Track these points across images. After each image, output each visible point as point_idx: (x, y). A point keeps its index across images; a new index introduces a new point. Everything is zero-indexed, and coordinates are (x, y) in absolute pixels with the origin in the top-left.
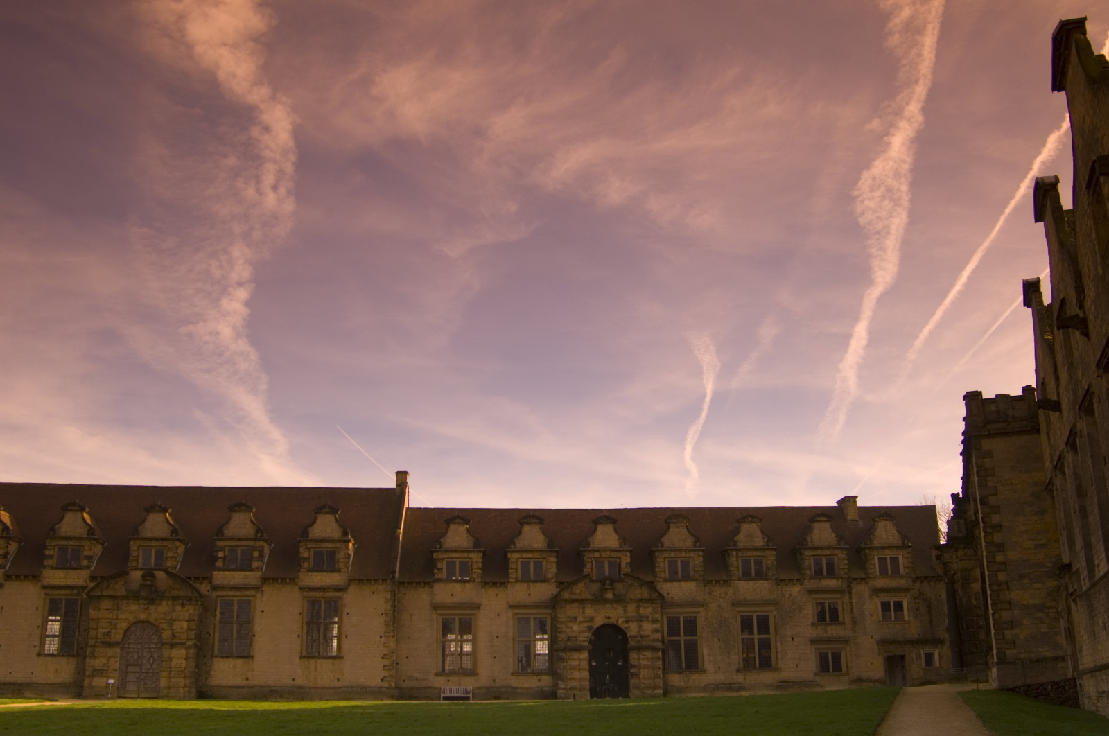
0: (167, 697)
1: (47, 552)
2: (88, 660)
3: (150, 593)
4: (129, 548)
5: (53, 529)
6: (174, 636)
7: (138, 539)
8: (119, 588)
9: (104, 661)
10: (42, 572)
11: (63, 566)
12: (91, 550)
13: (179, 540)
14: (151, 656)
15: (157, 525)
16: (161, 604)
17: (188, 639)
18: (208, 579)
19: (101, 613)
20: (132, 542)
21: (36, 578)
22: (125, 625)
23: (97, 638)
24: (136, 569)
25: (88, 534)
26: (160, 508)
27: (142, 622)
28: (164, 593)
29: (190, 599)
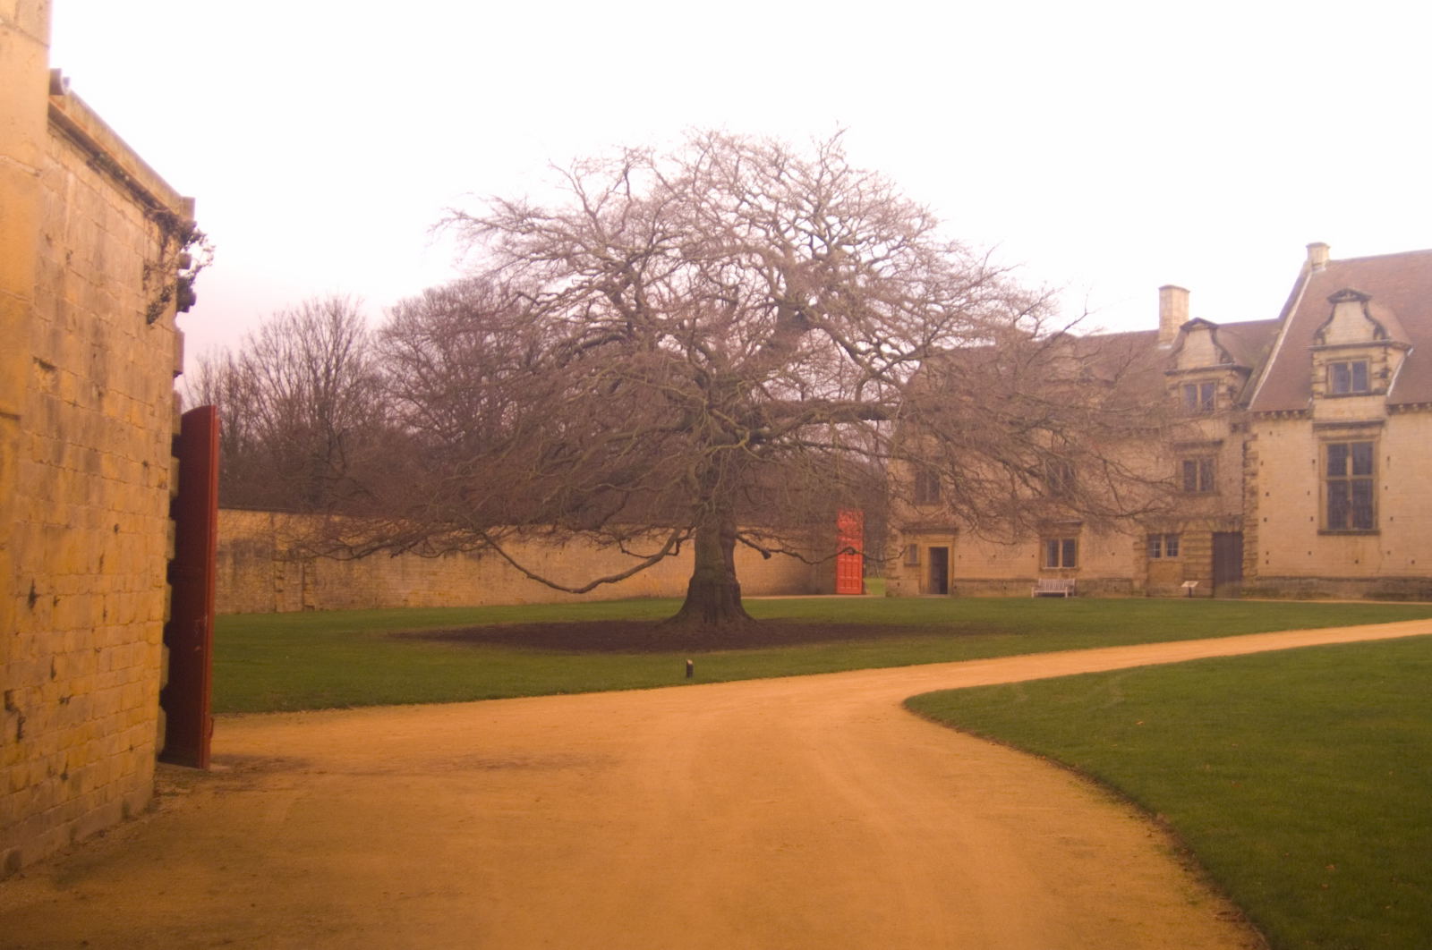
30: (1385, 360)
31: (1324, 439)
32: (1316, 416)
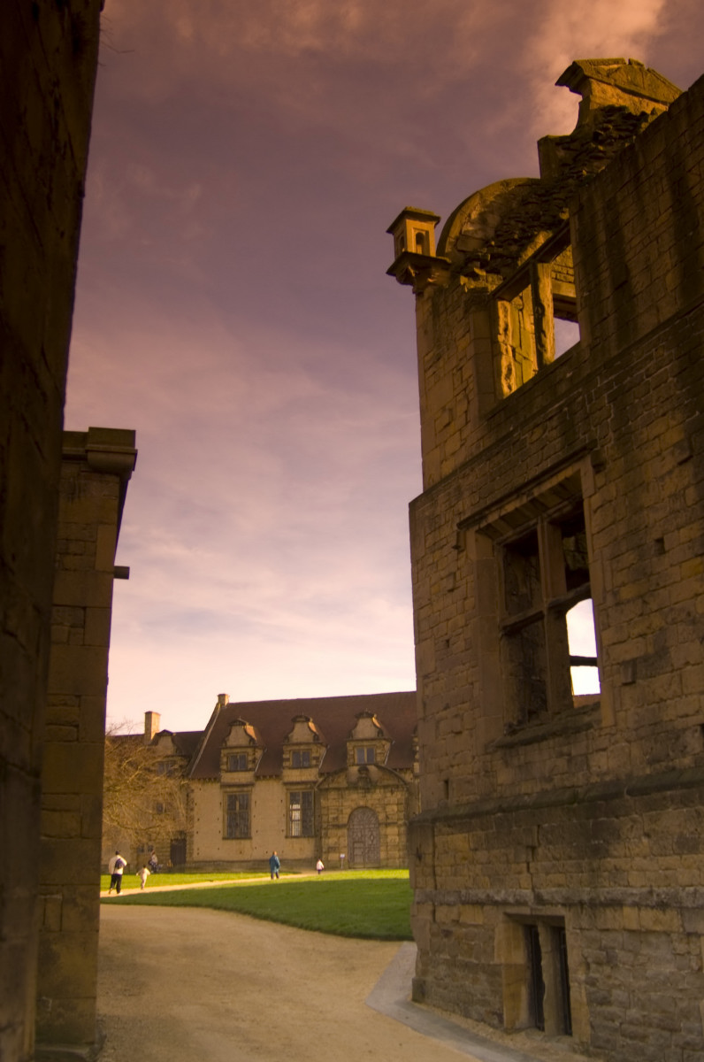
0: (387, 867)
1: (284, 756)
2: (323, 839)
3: (366, 784)
4: (346, 749)
5: (287, 738)
7: (353, 741)
8: (341, 781)
9: (335, 840)
10: (282, 772)
11: (298, 766)
12: (317, 752)
13: (385, 739)
14: (372, 835)
15: (367, 728)
16: (375, 792)
17: (399, 819)
18: (411, 769)
19: (330, 802)
20: (348, 744)
21: (278, 777)
22: (349, 811)
23: (328, 822)
24: (354, 765)
25: (314, 740)
26: (367, 713)
27: (362, 807)
28: (376, 783)
29: (397, 787)
30: (254, 754)
31: (225, 792)
32: (222, 780)
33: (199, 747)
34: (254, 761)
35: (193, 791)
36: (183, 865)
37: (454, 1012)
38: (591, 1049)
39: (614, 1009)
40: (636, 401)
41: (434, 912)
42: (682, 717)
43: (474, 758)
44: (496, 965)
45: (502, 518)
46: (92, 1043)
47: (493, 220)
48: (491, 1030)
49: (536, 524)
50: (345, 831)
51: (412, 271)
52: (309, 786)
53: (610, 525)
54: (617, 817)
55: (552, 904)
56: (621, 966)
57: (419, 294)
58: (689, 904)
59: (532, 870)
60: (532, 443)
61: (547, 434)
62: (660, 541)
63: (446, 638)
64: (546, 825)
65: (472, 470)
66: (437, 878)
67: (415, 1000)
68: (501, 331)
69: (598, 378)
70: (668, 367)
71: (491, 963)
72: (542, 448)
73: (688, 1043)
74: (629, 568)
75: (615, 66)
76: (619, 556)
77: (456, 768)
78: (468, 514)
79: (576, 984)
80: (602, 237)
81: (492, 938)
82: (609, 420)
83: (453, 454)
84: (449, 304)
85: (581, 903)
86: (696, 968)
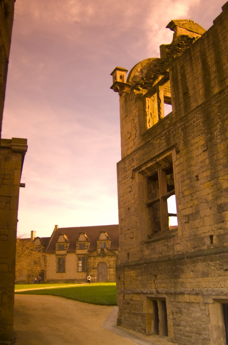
0: (110, 282)
1: (77, 245)
2: (89, 273)
3: (103, 255)
4: (97, 243)
5: (77, 239)
6: (110, 265)
7: (99, 240)
8: (95, 254)
9: (93, 273)
10: (76, 251)
11: (81, 249)
12: (87, 244)
13: (109, 240)
14: (105, 271)
15: (103, 236)
16: (106, 257)
17: (114, 266)
18: (117, 250)
19: (91, 260)
20: (97, 241)
21: (74, 252)
22: (97, 263)
23: (91, 267)
24: (99, 248)
25: (86, 240)
26: (104, 231)
27: (102, 262)
28: (106, 254)
29: (113, 255)
30: (67, 245)
31: (57, 257)
32: (56, 253)
33: (48, 242)
34: (66, 247)
35: (46, 257)
36: (43, 281)
37: (130, 329)
38: (174, 340)
39: (182, 328)
40: (190, 131)
41: (124, 296)
42: (204, 233)
43: (137, 246)
44: (144, 314)
45: (147, 168)
46: (12, 340)
47: (145, 71)
48: (142, 335)
49: (158, 170)
50: (96, 270)
51: (118, 88)
52: (84, 255)
53: (181, 171)
54: (183, 266)
55: (162, 294)
56: (184, 313)
57: (121, 95)
58: (205, 294)
59: (155, 283)
60: (156, 144)
61: (161, 141)
62: (197, 176)
63: (128, 207)
64: (160, 268)
65: (137, 153)
66: (125, 285)
67: (118, 325)
68: (147, 107)
69: (178, 123)
70: (200, 120)
71: (142, 313)
72: (160, 146)
73: (205, 339)
74: (187, 185)
75: (185, 22)
76: (184, 181)
77: (131, 249)
78: (136, 167)
79: (169, 320)
80: (180, 78)
81: (142, 305)
82: (181, 137)
83: (131, 147)
84: (130, 98)
85: (171, 293)
86: (207, 314)
